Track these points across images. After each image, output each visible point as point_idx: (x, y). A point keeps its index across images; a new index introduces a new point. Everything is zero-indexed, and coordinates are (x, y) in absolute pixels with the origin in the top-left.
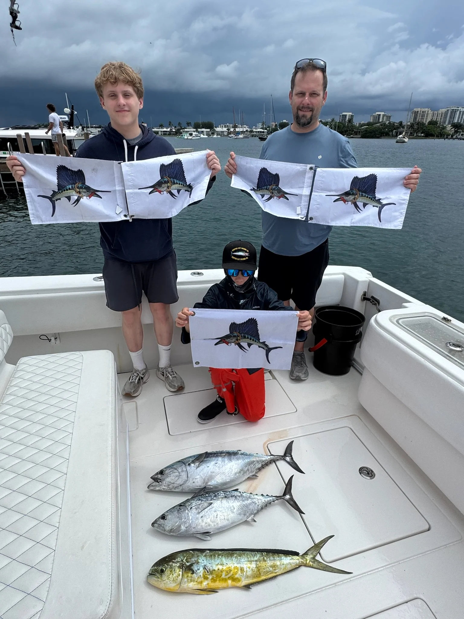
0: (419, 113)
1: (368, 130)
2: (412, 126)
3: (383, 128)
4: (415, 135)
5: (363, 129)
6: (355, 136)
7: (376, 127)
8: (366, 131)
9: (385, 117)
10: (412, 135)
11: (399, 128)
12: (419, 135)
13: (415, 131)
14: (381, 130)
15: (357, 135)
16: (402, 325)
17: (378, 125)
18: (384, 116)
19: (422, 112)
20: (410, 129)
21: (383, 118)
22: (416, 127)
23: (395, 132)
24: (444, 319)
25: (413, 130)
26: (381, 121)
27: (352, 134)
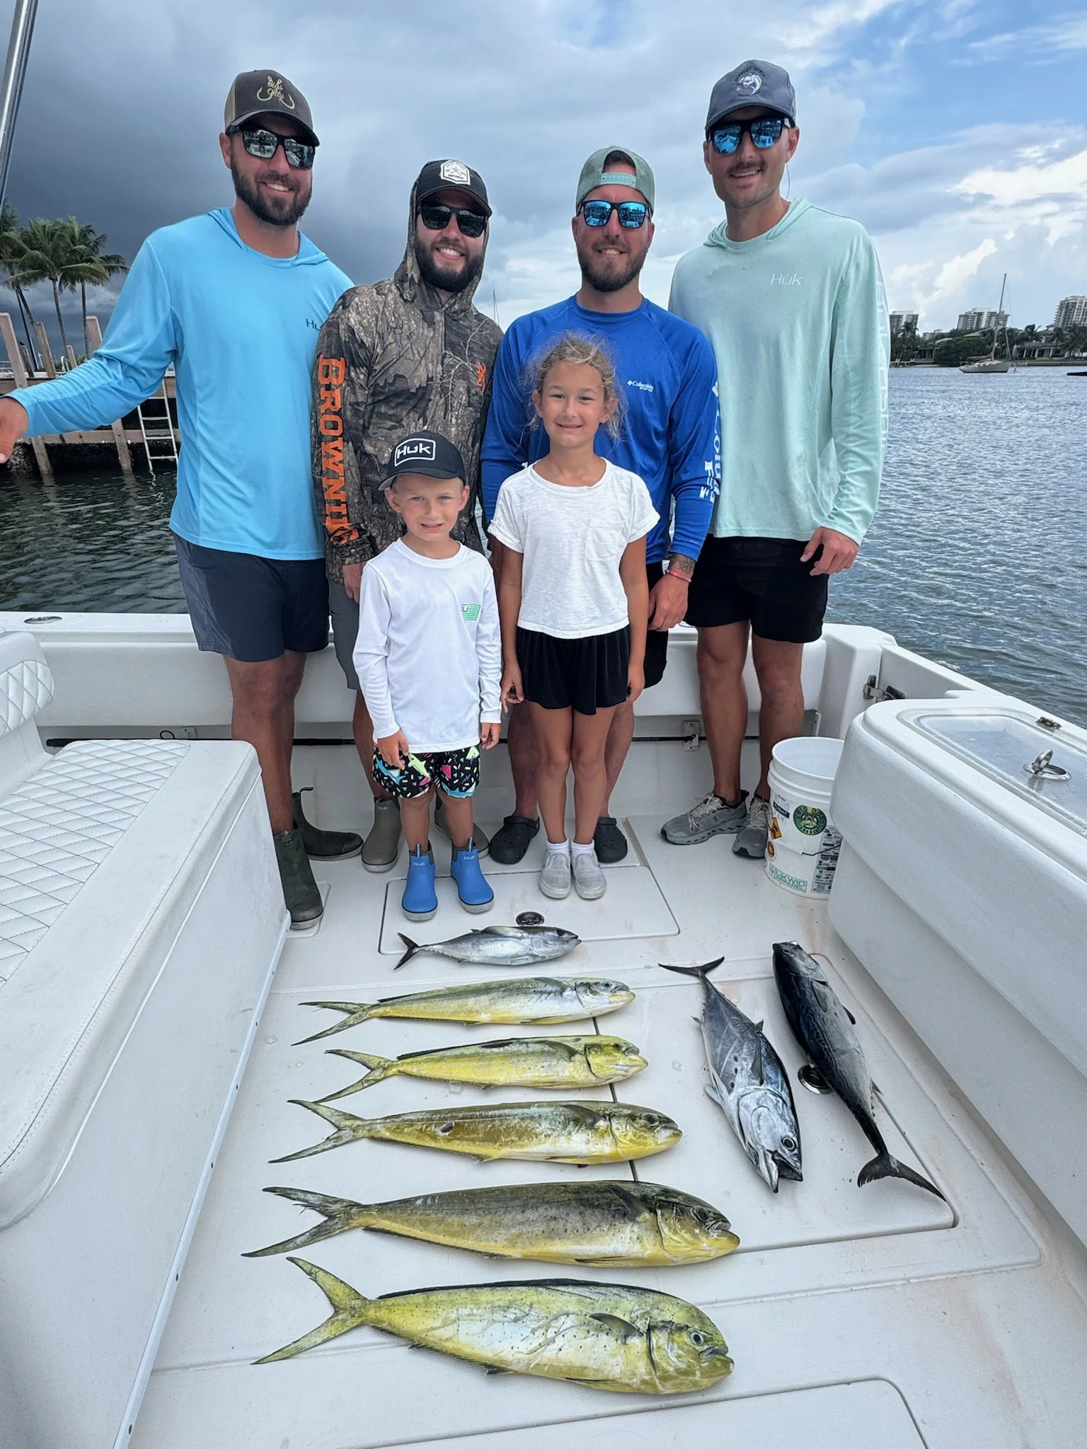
0: (1077, 307)
1: (952, 345)
2: (1058, 334)
3: (987, 340)
4: (1066, 356)
5: (938, 344)
6: (923, 361)
7: (972, 341)
8: (947, 348)
9: (993, 319)
10: (1058, 356)
11: (1028, 340)
12: (1076, 355)
13: (1065, 347)
14: (984, 345)
15: (924, 357)
16: (930, 728)
17: (977, 334)
18: (991, 316)
19: (1083, 305)
20: (1054, 342)
21: (989, 321)
22: (1068, 336)
23: (1017, 349)
24: (1043, 722)
25: (1060, 343)
26: (983, 325)
27: (913, 358)
